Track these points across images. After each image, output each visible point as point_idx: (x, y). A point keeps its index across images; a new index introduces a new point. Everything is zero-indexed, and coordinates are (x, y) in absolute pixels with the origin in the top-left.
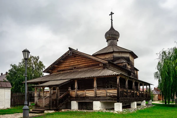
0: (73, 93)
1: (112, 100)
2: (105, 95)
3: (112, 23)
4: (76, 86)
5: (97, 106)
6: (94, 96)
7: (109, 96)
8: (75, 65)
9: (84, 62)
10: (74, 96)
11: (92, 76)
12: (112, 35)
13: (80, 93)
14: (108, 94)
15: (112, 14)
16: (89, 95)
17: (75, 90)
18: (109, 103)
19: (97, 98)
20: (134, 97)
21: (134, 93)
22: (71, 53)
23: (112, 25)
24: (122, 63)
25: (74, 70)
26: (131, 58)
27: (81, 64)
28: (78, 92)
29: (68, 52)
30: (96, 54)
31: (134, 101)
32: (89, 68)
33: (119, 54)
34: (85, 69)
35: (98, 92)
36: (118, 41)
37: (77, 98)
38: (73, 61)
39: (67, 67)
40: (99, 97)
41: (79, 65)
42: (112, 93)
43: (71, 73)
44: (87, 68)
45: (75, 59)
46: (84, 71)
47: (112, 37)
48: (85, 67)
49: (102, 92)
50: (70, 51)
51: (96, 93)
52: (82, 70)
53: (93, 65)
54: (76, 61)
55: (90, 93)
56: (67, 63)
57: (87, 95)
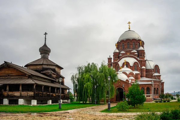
0: (5, 94)
1: (30, 98)
2: (26, 95)
3: (45, 41)
4: (8, 88)
5: (21, 102)
6: (19, 95)
7: (29, 96)
8: (9, 74)
9: (16, 72)
10: (6, 95)
11: (18, 83)
12: (44, 50)
13: (10, 93)
14: (28, 95)
15: (46, 34)
16: (16, 95)
17: (7, 91)
18: (28, 100)
19: (21, 97)
20: (49, 97)
21: (50, 94)
22: (6, 65)
23: (45, 42)
24: (48, 73)
25: (8, 77)
26: (57, 69)
27: (13, 73)
28: (9, 93)
29: (4, 64)
30: (29, 64)
31: (49, 100)
32: (19, 77)
33: (48, 66)
34: (16, 77)
35: (22, 93)
36: (49, 55)
37: (8, 97)
38: (8, 71)
39: (2, 74)
40: (23, 96)
41: (12, 73)
42: (30, 94)
43: (5, 79)
44: (18, 77)
45: (9, 69)
46: (16, 78)
47: (44, 52)
48: (16, 76)
49: (24, 93)
50: (5, 64)
51: (21, 94)
52: (14, 77)
53: (22, 75)
54: (10, 71)
55: (17, 94)
56: (3, 72)
57: (15, 95)
